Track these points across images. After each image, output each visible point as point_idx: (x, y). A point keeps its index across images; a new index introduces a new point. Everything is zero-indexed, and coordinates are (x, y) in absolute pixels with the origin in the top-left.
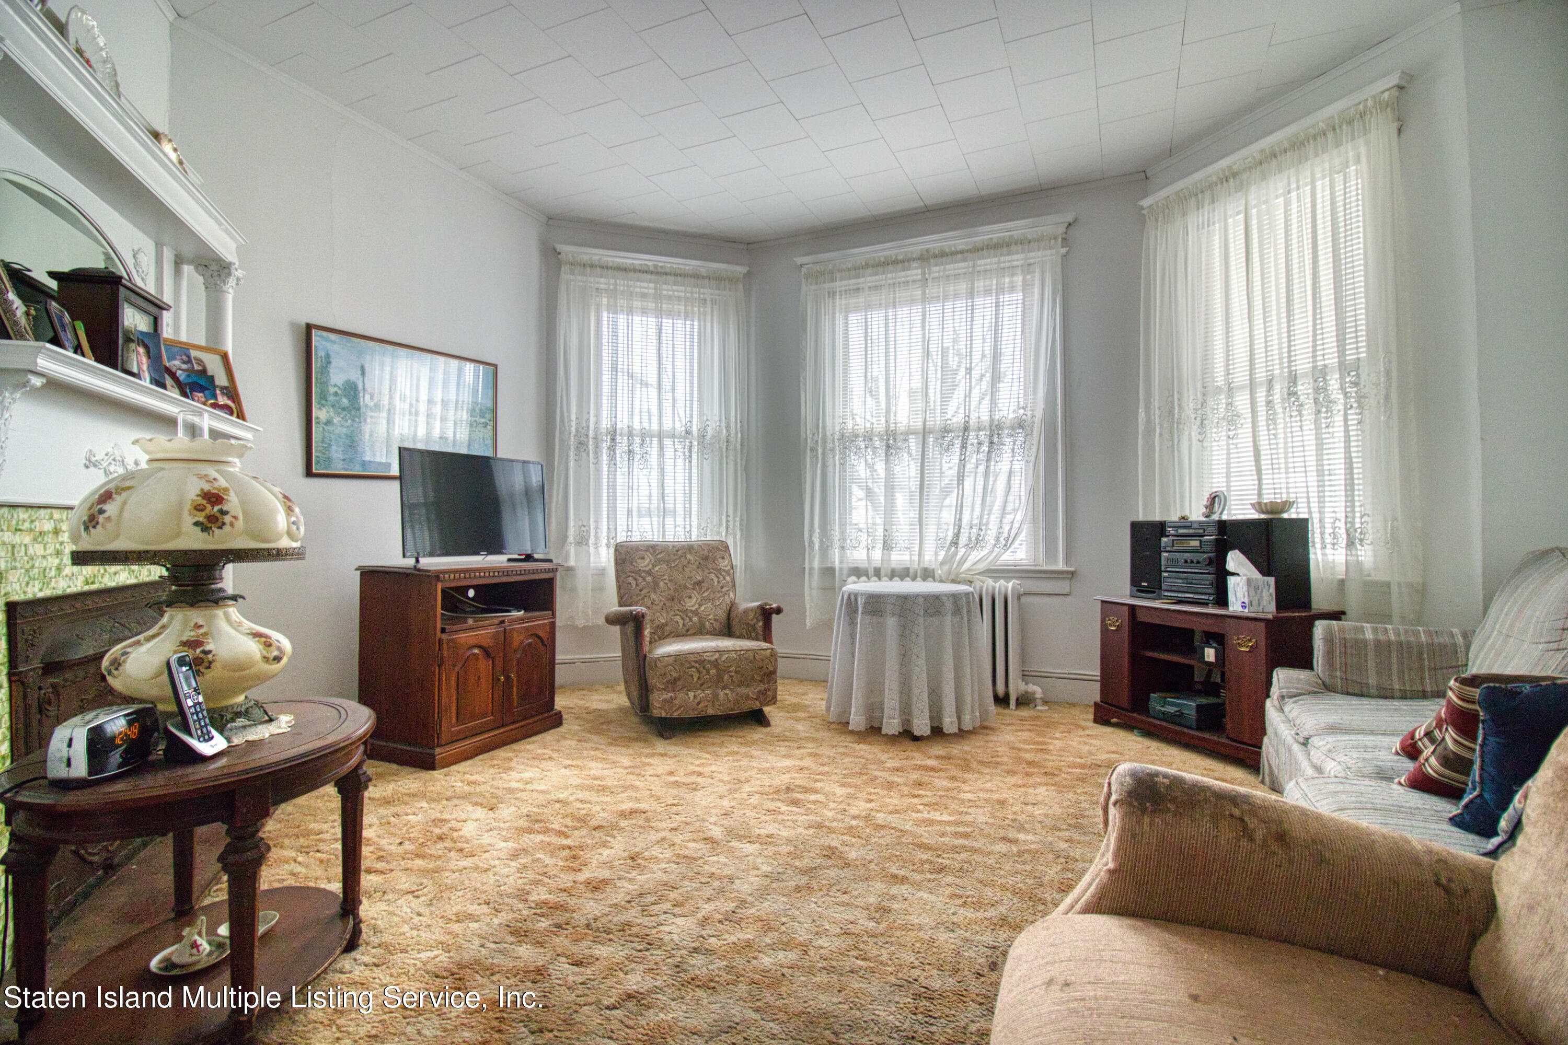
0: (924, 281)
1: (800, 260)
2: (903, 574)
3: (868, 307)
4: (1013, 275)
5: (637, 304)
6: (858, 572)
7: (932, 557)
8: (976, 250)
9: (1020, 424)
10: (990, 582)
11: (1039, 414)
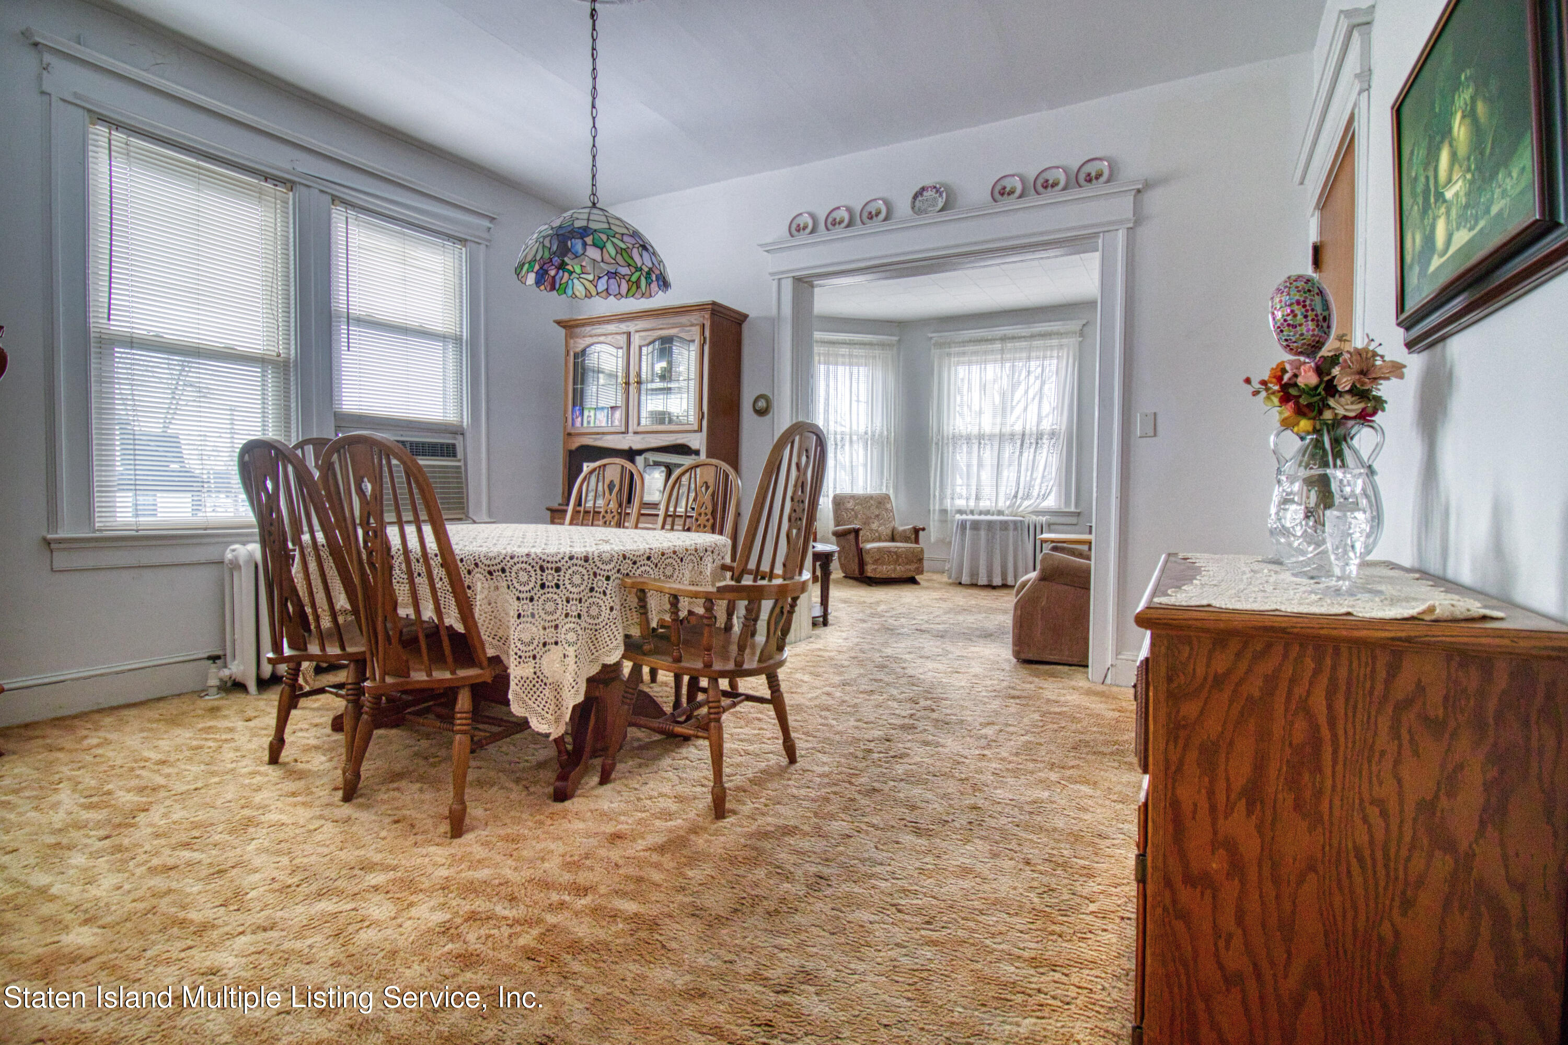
0: (1002, 351)
1: (930, 335)
2: (987, 513)
3: (970, 363)
4: (1052, 350)
5: (840, 360)
6: (961, 512)
7: (1002, 504)
8: (1033, 337)
9: (1053, 434)
10: (1034, 517)
11: (1064, 427)
